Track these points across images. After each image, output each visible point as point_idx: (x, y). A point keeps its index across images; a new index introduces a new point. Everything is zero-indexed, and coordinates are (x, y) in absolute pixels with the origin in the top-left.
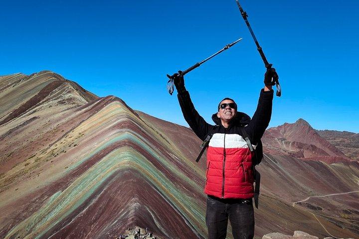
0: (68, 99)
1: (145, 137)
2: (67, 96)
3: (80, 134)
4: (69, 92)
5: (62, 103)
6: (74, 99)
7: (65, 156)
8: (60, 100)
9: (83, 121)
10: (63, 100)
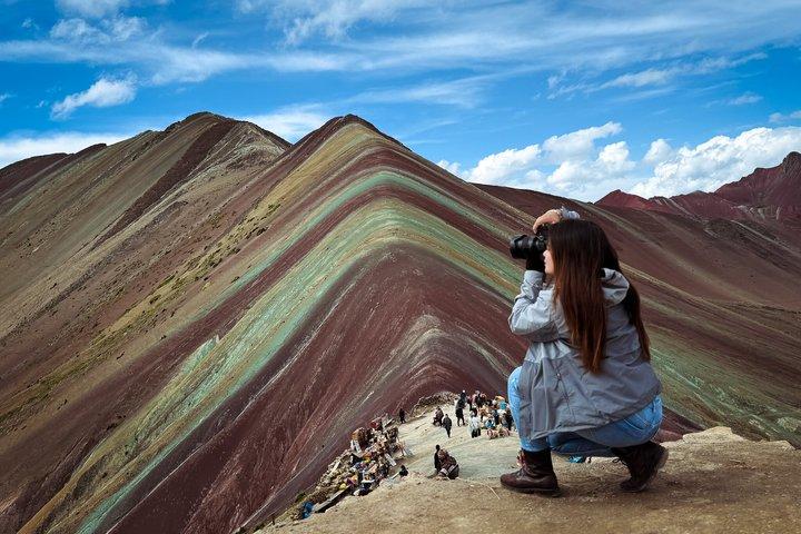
0: (248, 157)
1: (435, 182)
2: (246, 150)
3: (270, 207)
4: (250, 141)
5: (236, 166)
6: (262, 153)
7: (238, 259)
8: (230, 161)
9: (278, 181)
10: (240, 160)
